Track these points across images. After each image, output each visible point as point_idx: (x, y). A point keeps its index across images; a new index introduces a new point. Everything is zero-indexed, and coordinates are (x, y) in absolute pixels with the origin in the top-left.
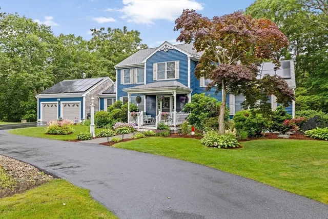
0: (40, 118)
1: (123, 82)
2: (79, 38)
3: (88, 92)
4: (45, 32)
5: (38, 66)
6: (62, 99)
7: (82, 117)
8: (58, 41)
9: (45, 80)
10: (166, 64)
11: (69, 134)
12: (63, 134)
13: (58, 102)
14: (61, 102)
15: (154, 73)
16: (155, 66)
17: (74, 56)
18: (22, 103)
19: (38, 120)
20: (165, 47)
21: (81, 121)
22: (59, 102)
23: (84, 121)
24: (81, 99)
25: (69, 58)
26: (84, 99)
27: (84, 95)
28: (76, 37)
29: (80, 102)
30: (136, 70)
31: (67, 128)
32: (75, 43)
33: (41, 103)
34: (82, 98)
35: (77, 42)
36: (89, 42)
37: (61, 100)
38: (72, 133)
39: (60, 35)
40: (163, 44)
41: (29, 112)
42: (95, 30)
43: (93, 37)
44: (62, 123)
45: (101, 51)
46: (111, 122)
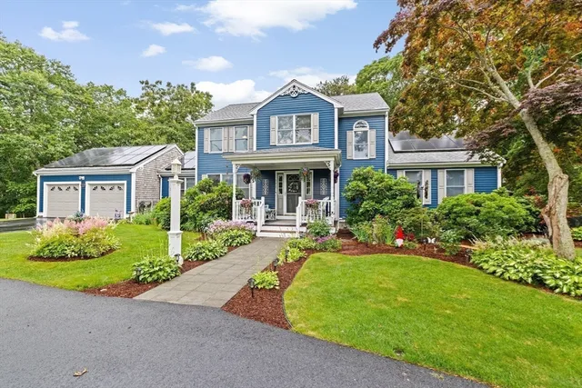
0: (41, 210)
1: (207, 149)
2: (121, 92)
3: (141, 165)
4: (60, 75)
5: (45, 125)
6: (89, 177)
7: (129, 208)
8: (83, 92)
9: (59, 149)
10: (294, 118)
11: (103, 254)
12: (86, 258)
13: (80, 183)
14: (87, 183)
15: (272, 133)
16: (274, 120)
17: (111, 118)
18: (12, 186)
19: (38, 214)
20: (292, 89)
21: (126, 216)
22: (83, 182)
23: (134, 215)
24: (128, 177)
25: (103, 120)
26: (134, 178)
27: (134, 170)
28: (116, 89)
29: (125, 182)
30: (233, 130)
31: (96, 240)
32: (114, 98)
33: (45, 183)
34: (130, 175)
35: (118, 98)
36: (137, 99)
37: (86, 180)
38: (111, 250)
39: (89, 84)
40: (289, 84)
41: (26, 200)
42: (147, 83)
43: (144, 91)
44: (82, 227)
45: (156, 114)
46: (194, 218)
